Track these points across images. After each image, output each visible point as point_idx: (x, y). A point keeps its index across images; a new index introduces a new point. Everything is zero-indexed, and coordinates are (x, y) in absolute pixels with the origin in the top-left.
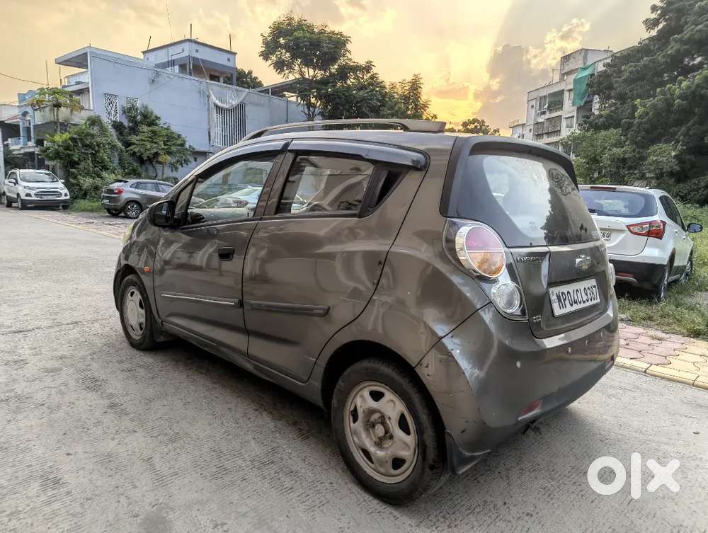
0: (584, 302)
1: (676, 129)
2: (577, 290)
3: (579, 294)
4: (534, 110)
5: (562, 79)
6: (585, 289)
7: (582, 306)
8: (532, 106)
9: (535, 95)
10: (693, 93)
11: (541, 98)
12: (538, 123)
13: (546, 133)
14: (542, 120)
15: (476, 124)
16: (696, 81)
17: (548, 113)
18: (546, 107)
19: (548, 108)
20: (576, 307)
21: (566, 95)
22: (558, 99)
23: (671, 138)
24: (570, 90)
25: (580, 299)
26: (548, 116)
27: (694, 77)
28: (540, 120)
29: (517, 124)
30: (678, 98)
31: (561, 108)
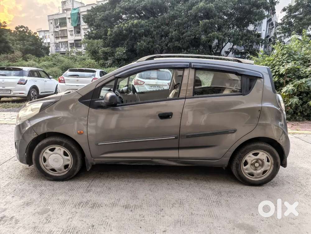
1: (124, 42)
4: (52, 25)
5: (63, 12)
8: (51, 23)
9: (51, 18)
10: (129, 29)
11: (55, 20)
12: (56, 32)
13: (60, 37)
14: (58, 30)
15: (23, 28)
16: (130, 25)
17: (60, 27)
18: (59, 24)
19: (60, 25)
21: (68, 20)
22: (63, 21)
23: (122, 45)
24: (69, 18)
26: (60, 29)
27: (129, 23)
28: (57, 30)
29: (41, 30)
30: (125, 30)
31: (66, 26)
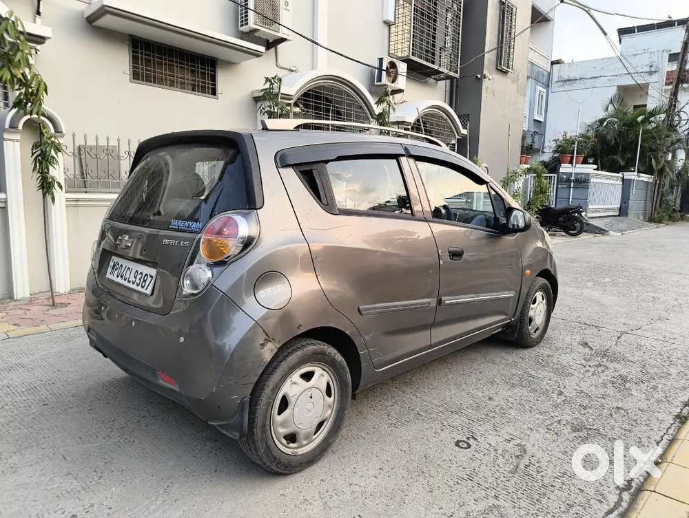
0: (129, 282)
2: (129, 268)
3: (128, 273)
6: (137, 271)
7: (125, 283)
20: (119, 280)
25: (127, 276)
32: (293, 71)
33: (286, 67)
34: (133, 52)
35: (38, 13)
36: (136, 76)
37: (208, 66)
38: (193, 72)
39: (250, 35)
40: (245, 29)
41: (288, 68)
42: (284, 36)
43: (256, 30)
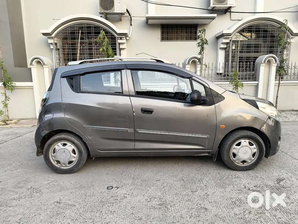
32: (240, 20)
33: (237, 19)
34: (162, 30)
35: (131, 25)
36: (163, 39)
37: (193, 28)
38: (187, 32)
39: (213, 11)
40: (210, 8)
41: (238, 19)
42: (230, 6)
43: (214, 7)
